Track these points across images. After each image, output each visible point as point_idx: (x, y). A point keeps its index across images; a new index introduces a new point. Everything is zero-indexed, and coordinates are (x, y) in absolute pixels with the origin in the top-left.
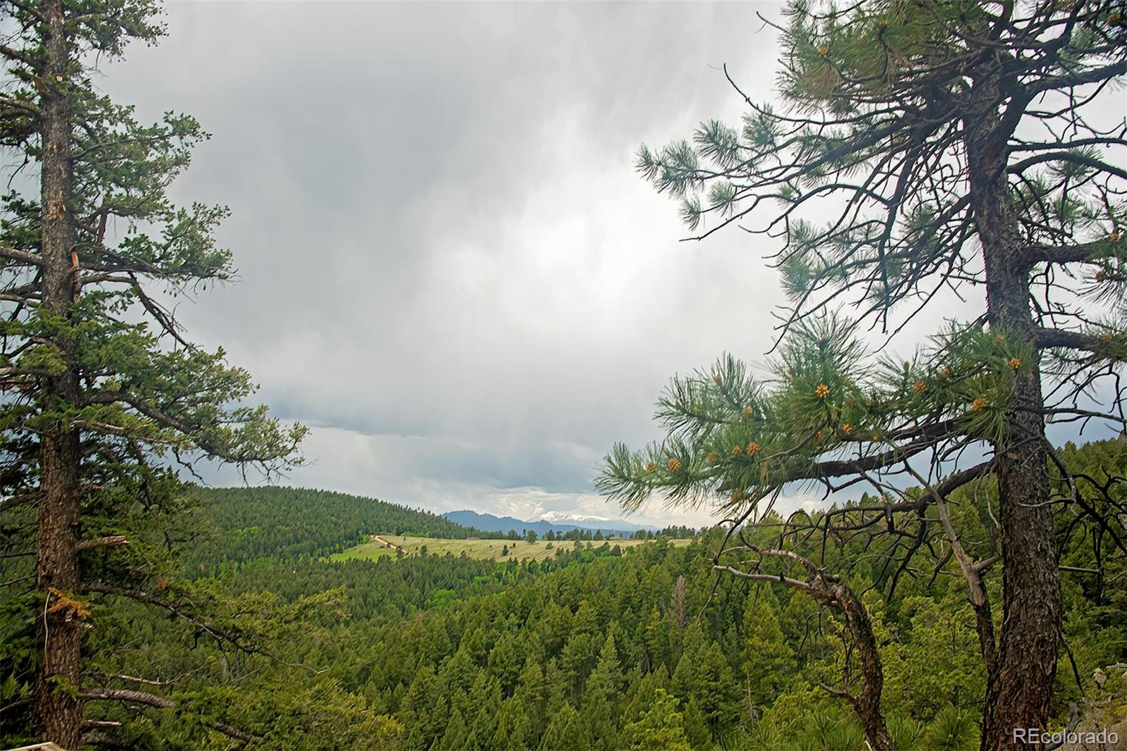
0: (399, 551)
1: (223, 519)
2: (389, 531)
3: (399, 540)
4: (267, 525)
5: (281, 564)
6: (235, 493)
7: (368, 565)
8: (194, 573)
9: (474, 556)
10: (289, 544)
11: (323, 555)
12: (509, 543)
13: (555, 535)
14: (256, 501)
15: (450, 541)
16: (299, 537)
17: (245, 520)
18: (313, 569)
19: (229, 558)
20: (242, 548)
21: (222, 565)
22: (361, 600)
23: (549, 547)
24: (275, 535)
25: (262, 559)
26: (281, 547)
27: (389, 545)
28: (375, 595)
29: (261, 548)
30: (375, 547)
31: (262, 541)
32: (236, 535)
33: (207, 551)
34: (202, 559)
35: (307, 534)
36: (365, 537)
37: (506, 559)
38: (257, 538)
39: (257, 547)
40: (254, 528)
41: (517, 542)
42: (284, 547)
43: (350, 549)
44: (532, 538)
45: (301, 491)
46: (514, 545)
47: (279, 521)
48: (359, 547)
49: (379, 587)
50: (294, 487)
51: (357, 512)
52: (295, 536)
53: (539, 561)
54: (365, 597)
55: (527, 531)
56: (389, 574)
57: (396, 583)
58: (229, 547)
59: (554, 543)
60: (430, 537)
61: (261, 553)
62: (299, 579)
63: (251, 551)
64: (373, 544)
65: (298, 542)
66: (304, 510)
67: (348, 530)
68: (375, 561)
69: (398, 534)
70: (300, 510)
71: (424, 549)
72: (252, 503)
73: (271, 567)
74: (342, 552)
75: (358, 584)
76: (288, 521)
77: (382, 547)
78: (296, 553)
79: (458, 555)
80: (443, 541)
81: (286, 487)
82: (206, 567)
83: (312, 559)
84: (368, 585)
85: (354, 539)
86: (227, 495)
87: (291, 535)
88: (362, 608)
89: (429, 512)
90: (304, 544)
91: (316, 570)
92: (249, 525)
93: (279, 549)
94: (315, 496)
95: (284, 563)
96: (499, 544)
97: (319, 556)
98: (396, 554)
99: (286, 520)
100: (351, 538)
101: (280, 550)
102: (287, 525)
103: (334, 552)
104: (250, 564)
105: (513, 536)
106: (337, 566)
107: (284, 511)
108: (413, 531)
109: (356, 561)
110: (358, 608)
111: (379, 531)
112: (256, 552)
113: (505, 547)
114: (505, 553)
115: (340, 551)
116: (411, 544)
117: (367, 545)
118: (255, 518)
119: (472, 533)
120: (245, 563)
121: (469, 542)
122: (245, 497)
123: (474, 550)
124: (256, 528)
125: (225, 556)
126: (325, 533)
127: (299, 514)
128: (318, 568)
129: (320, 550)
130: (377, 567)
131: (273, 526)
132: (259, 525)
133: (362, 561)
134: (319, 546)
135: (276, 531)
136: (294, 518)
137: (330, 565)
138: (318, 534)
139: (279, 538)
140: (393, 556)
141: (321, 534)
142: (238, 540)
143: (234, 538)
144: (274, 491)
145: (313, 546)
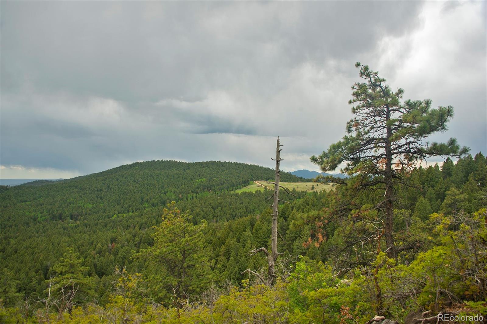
1: (191, 176)
2: (262, 179)
3: (264, 183)
4: (209, 178)
6: (197, 164)
7: (250, 194)
8: (177, 199)
9: (297, 190)
10: (218, 186)
12: (315, 184)
14: (205, 168)
15: (289, 183)
16: (222, 182)
17: (200, 176)
18: (226, 196)
19: (192, 192)
20: (198, 188)
21: (189, 195)
22: (245, 209)
24: (212, 182)
25: (206, 192)
26: (214, 187)
27: (261, 186)
28: (251, 207)
29: (206, 188)
30: (256, 186)
31: (206, 185)
32: (196, 182)
33: (183, 189)
34: (181, 193)
35: (225, 181)
36: (251, 182)
37: (312, 191)
38: (204, 184)
39: (204, 187)
41: (319, 184)
42: (216, 187)
43: (244, 187)
45: (225, 163)
46: (317, 185)
47: (214, 176)
48: (249, 187)
49: (253, 204)
50: (222, 161)
51: (248, 171)
53: (328, 192)
54: (247, 208)
56: (258, 198)
57: (261, 202)
58: (192, 187)
60: (280, 182)
61: (206, 190)
63: (202, 189)
64: (254, 185)
65: (222, 185)
66: (225, 171)
67: (244, 179)
68: (254, 193)
69: (266, 181)
70: (223, 171)
72: (203, 169)
73: (209, 196)
74: (241, 189)
75: (244, 203)
77: (259, 186)
78: (220, 190)
79: (291, 190)
80: (286, 183)
81: (219, 161)
82: (182, 196)
83: (227, 192)
84: (249, 203)
85: (246, 183)
86: (193, 165)
87: (219, 182)
88: (245, 213)
89: (282, 171)
90: (225, 185)
92: (201, 178)
94: (231, 165)
95: (215, 194)
96: (310, 184)
97: (231, 191)
98: (264, 189)
99: (217, 175)
101: (214, 188)
102: (218, 178)
103: (238, 189)
104: (201, 194)
105: (317, 181)
106: (237, 195)
107: (217, 171)
108: (273, 179)
109: (246, 192)
110: (243, 213)
111: (258, 179)
112: (204, 190)
113: (313, 185)
114: (313, 188)
115: (240, 188)
117: (252, 186)
118: (204, 175)
119: (302, 180)
120: (199, 194)
121: (297, 184)
122: (201, 166)
123: (299, 187)
124: (204, 179)
125: (190, 191)
126: (233, 181)
127: (223, 173)
128: (228, 196)
129: (231, 188)
130: (255, 195)
131: (211, 178)
132: (205, 178)
133: (248, 193)
134: (231, 186)
135: (213, 180)
136: (220, 174)
137: (234, 195)
138: (230, 181)
139: (214, 183)
140: (262, 190)
141: (232, 181)
142: (196, 184)
143: (195, 183)
144: (213, 163)
145: (228, 186)
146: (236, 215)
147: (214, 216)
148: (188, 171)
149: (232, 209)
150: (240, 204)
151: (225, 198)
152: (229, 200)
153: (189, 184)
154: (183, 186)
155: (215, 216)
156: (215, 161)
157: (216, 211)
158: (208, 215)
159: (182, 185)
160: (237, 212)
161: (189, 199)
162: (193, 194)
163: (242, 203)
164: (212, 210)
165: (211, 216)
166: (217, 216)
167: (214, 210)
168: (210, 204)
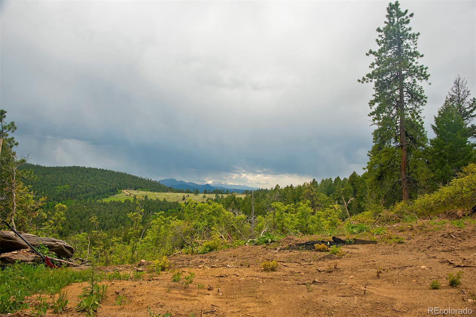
0: (135, 198)
1: (52, 181)
2: (131, 188)
3: (134, 192)
4: (73, 185)
5: (79, 203)
6: (58, 169)
7: (119, 204)
9: (169, 200)
10: (83, 193)
11: (99, 199)
12: (186, 195)
13: (208, 191)
14: (68, 173)
15: (159, 193)
16: (88, 190)
17: (62, 182)
18: (93, 205)
19: (54, 200)
20: (60, 195)
21: (50, 203)
22: (114, 219)
23: (204, 197)
24: (76, 190)
25: (70, 200)
26: (79, 194)
27: (130, 195)
28: (121, 217)
29: (70, 195)
30: (124, 195)
31: (70, 192)
32: (58, 189)
35: (92, 189)
36: (119, 191)
37: (183, 202)
38: (67, 191)
39: (67, 195)
40: (66, 186)
41: (190, 194)
42: (81, 195)
43: (112, 196)
44: (197, 193)
45: (90, 169)
46: (188, 196)
47: (79, 183)
48: (117, 195)
49: (124, 214)
50: (86, 167)
51: (116, 179)
52: (86, 190)
54: (117, 218)
55: (195, 189)
56: (129, 208)
58: (54, 194)
59: (207, 195)
60: (150, 191)
61: (69, 198)
62: (86, 210)
63: (65, 196)
64: (123, 194)
65: (87, 193)
66: (91, 178)
67: (112, 188)
68: (123, 202)
69: (135, 190)
70: (89, 178)
71: (146, 197)
72: (66, 174)
73: (74, 204)
74: (108, 198)
75: (114, 212)
76: (83, 183)
77: (127, 195)
78: (86, 198)
79: (162, 200)
80: (156, 193)
81: (83, 166)
83: (93, 201)
84: (118, 213)
85: (114, 191)
86: (54, 170)
87: (84, 189)
88: (115, 223)
89: (151, 180)
90: (91, 193)
91: (95, 206)
92: (64, 184)
93: (78, 196)
94: (96, 171)
95: (80, 202)
96: (181, 195)
97: (97, 199)
99: (82, 182)
100: (113, 191)
102: (83, 185)
103: (105, 197)
105: (188, 192)
106: (105, 204)
107: (81, 178)
108: (142, 189)
109: (114, 202)
111: (126, 188)
112: (67, 197)
113: (184, 196)
114: (184, 199)
115: (107, 197)
116: (140, 194)
117: (120, 195)
118: (67, 181)
119: (170, 189)
120: (61, 202)
121: (168, 194)
123: (170, 197)
124: (67, 186)
125: (52, 199)
126: (100, 189)
127: (88, 179)
128: (96, 205)
129: (98, 196)
130: (123, 204)
131: (75, 185)
132: (69, 184)
133: (117, 202)
134: (97, 195)
135: (77, 188)
136: (86, 181)
137: (102, 204)
138: (97, 189)
139: (78, 191)
140: (132, 200)
141: (98, 189)
142: (58, 191)
143: (56, 190)
144: (77, 169)
145: (94, 194)
146: (105, 225)
147: (81, 227)
148: (48, 176)
149: (101, 219)
150: (109, 213)
151: (92, 207)
152: (97, 209)
153: (50, 190)
154: (43, 192)
155: (83, 227)
156: (79, 167)
157: (83, 220)
158: (74, 225)
159: (41, 192)
160: (107, 222)
161: (50, 207)
162: (55, 201)
163: (111, 213)
164: (79, 219)
165: (78, 226)
166: (85, 227)
167: (81, 220)
168: (76, 213)
